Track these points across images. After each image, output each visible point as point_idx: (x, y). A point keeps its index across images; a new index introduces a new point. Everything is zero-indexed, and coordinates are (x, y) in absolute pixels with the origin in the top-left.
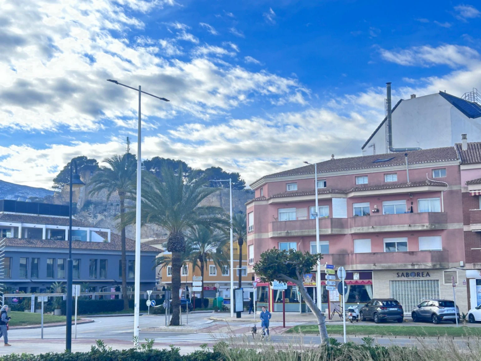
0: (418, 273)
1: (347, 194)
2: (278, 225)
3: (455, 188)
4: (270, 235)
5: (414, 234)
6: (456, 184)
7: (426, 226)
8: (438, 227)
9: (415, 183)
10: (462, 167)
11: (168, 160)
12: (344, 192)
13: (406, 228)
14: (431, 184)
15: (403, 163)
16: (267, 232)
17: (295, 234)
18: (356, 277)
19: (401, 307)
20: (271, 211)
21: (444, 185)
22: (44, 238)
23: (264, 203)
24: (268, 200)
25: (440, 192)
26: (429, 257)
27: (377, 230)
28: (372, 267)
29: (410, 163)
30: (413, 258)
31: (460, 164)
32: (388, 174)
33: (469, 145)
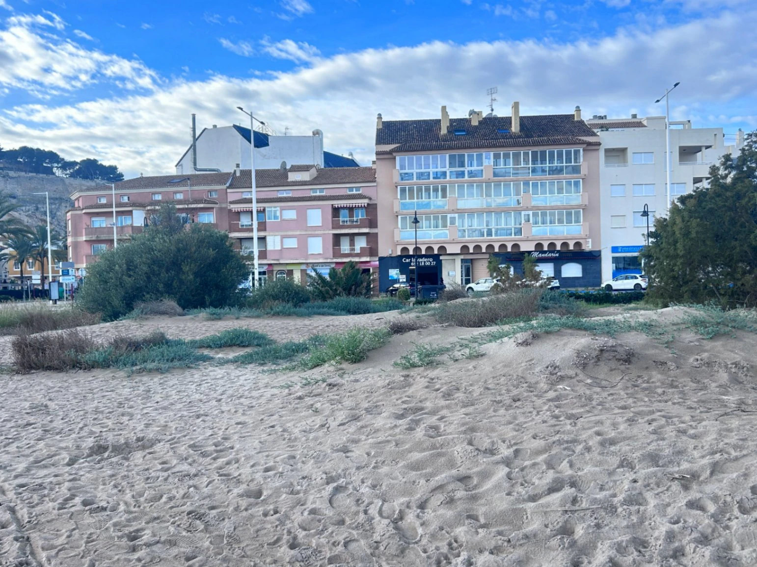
1: (145, 207)
2: (90, 230)
3: (224, 206)
4: (84, 238)
6: (224, 203)
9: (195, 201)
10: (229, 191)
12: (143, 206)
14: (206, 202)
15: (186, 185)
16: (82, 236)
17: (103, 238)
20: (86, 219)
21: (216, 203)
23: (79, 212)
24: (83, 209)
25: (213, 208)
29: (192, 185)
31: (228, 188)
32: (176, 193)
33: (242, 171)
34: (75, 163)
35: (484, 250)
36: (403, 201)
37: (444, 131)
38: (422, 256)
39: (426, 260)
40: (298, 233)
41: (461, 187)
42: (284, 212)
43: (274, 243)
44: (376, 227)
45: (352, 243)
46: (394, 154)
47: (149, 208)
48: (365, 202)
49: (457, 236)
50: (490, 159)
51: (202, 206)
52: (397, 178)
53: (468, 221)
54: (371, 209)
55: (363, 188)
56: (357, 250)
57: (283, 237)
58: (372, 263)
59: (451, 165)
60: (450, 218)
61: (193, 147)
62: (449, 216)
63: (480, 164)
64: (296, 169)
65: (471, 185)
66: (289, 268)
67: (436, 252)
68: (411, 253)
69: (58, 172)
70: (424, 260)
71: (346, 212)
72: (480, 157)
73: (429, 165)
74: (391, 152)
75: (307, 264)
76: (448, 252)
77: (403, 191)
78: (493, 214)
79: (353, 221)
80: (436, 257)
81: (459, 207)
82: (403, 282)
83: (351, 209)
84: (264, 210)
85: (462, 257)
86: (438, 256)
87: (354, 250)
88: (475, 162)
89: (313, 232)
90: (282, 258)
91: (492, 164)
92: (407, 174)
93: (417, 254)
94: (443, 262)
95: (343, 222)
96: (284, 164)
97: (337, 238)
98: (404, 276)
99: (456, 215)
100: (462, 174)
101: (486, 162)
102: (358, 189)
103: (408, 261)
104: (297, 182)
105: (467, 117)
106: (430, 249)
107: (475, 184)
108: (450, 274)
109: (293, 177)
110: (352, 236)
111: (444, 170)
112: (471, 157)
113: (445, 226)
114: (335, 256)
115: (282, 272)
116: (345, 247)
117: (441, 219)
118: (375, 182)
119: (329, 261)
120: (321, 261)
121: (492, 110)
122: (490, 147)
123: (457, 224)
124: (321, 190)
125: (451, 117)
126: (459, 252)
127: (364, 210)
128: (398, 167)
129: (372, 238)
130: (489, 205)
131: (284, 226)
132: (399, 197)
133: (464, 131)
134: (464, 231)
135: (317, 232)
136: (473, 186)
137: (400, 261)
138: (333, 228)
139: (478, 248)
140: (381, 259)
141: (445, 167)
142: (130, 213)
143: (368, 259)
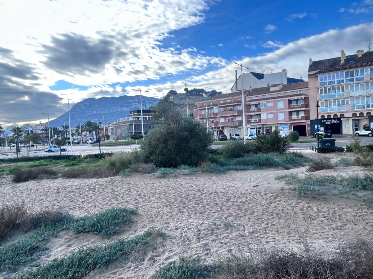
0: (235, 127)
2: (200, 115)
4: (199, 118)
5: (234, 116)
7: (237, 114)
8: (240, 114)
9: (234, 102)
10: (246, 97)
11: (199, 89)
12: (217, 105)
13: (232, 115)
14: (238, 102)
15: (231, 97)
18: (221, 128)
19: (226, 137)
20: (199, 111)
22: (148, 120)
23: (197, 109)
24: (199, 108)
25: (241, 104)
26: (237, 122)
27: (225, 116)
28: (224, 126)
29: (233, 96)
30: (234, 123)
31: (246, 96)
32: (228, 100)
33: (252, 89)
34: (209, 92)
35: (365, 115)
36: (321, 95)
37: (343, 61)
38: (332, 119)
39: (334, 120)
40: (274, 111)
41: (352, 86)
42: (268, 104)
43: (264, 116)
44: (309, 107)
45: (298, 114)
46: (317, 75)
47: (219, 106)
48: (303, 97)
49: (350, 109)
50: (368, 71)
51: (236, 104)
52: (318, 85)
53: (356, 102)
54: (306, 99)
55: (303, 91)
56: (300, 117)
57: (267, 114)
58: (307, 123)
59: (346, 76)
60: (346, 101)
61: (236, 83)
62: (345, 100)
63: (362, 73)
64: (273, 86)
65: (357, 85)
66: (270, 126)
67: (339, 117)
68: (326, 117)
69: (204, 95)
70: (333, 120)
71: (295, 101)
72: (362, 71)
73: (335, 77)
74: (315, 74)
75: (278, 124)
76: (345, 117)
77: (322, 90)
78: (370, 97)
79: (297, 105)
80: (339, 119)
81: (351, 95)
82: (322, 131)
83: (297, 100)
84: (260, 103)
85: (353, 118)
86: (340, 118)
87: (298, 117)
88: (360, 74)
89: (280, 111)
90: (267, 122)
91: (369, 73)
92: (324, 83)
93: (329, 118)
94: (343, 121)
95: (293, 106)
96: (269, 84)
97: (291, 113)
98: (323, 128)
99: (350, 99)
100: (353, 80)
101: (365, 73)
102: (300, 91)
103: (325, 121)
104: (273, 91)
105: (356, 54)
106: (335, 115)
107: (360, 84)
108: (347, 126)
109: (272, 89)
110: (298, 112)
111: (342, 79)
112: (357, 72)
113: (343, 104)
114: (289, 120)
115: (267, 128)
116: (294, 116)
117: (341, 102)
118: (308, 87)
119: (287, 122)
120: (284, 122)
121: (370, 49)
122: (368, 66)
123: (350, 103)
124: (284, 93)
125: (346, 55)
126: (351, 116)
127: (303, 100)
128: (319, 80)
129: (307, 112)
130: (367, 93)
131: (268, 109)
132: (319, 93)
133: (354, 60)
134: (354, 106)
135: (282, 111)
136: (359, 85)
137: (320, 121)
138: (289, 109)
139: (361, 114)
140: (311, 121)
141: (343, 78)
142: (213, 108)
143: (305, 121)
